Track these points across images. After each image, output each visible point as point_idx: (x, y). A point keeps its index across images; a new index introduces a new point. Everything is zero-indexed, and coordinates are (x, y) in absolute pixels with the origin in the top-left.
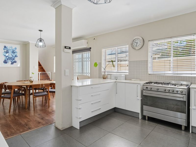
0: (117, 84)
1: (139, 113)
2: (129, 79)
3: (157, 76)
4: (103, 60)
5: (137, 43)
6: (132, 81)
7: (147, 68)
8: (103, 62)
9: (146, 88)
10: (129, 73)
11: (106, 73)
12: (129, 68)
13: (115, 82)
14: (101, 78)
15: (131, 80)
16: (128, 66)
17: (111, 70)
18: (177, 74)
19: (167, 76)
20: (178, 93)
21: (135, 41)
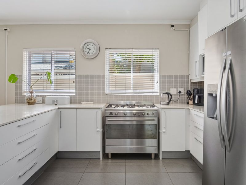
0: (61, 112)
1: (100, 152)
2: (76, 103)
3: (117, 95)
4: (25, 70)
5: (90, 49)
6: (82, 105)
7: (104, 85)
8: (26, 74)
9: (109, 114)
10: (76, 93)
11: (35, 94)
12: (76, 86)
13: (59, 108)
14: (24, 103)
15: (80, 103)
16: (74, 82)
17: (42, 89)
18: (139, 93)
19: (129, 95)
20: (149, 116)
21: (86, 45)
